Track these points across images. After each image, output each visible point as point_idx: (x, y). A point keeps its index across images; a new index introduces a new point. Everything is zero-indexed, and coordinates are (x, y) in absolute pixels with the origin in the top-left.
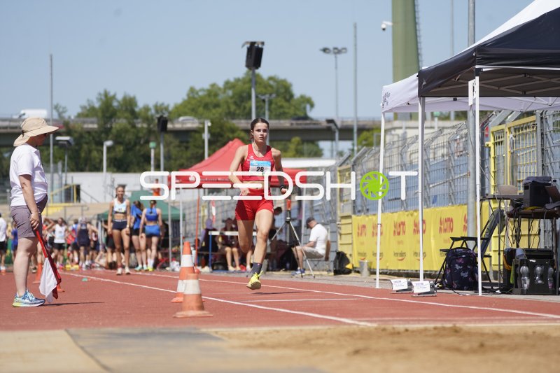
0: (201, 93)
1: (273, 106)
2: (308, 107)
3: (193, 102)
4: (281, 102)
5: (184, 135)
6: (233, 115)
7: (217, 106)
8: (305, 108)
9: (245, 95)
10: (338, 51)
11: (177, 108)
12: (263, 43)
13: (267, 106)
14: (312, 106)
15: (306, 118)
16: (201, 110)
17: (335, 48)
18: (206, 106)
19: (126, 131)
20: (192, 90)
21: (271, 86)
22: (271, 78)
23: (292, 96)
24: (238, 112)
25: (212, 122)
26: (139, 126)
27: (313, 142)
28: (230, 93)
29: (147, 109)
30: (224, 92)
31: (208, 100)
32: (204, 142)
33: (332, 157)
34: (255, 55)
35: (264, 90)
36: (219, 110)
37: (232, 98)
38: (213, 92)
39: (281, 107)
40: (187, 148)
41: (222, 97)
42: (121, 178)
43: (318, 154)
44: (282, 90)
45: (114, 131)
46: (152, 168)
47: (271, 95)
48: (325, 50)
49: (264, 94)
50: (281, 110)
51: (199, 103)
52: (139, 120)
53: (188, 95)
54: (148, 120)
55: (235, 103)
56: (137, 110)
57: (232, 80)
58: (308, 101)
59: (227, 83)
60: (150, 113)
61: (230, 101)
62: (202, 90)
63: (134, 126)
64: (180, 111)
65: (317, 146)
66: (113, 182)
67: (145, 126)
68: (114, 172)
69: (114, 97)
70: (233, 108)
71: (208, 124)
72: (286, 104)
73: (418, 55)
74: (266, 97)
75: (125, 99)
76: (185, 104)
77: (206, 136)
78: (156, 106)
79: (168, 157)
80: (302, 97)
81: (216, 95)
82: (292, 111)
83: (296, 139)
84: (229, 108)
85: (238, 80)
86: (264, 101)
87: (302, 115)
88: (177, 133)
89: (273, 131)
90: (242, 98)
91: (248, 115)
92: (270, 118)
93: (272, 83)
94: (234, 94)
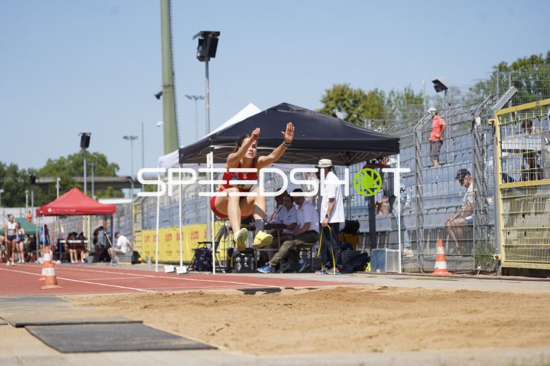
0: (55, 162)
1: (96, 169)
2: (116, 169)
3: (50, 167)
4: (101, 167)
5: (45, 186)
6: (72, 174)
7: (64, 169)
8: (114, 171)
9: (80, 163)
10: (133, 138)
11: (41, 170)
12: (90, 134)
13: (92, 169)
14: (118, 169)
15: (115, 175)
16: (54, 172)
17: (131, 137)
18: (58, 170)
19: (12, 184)
20: (50, 160)
21: (95, 158)
22: (95, 154)
23: (107, 163)
24: (76, 172)
25: (62, 178)
26: (19, 181)
27: (119, 189)
28: (71, 162)
29: (24, 171)
30: (68, 161)
31: (58, 166)
32: (56, 189)
33: (130, 198)
34: (86, 140)
35: (90, 160)
36: (65, 172)
37: (72, 165)
38: (61, 161)
39: (101, 170)
40: (47, 193)
41: (67, 164)
42: (9, 211)
43: (122, 196)
44: (101, 160)
45: (5, 184)
46: (27, 205)
47: (95, 162)
48: (125, 138)
49: (91, 162)
50: (101, 172)
51: (55, 168)
52: (19, 178)
53: (47, 163)
54: (24, 177)
55: (75, 168)
56: (18, 172)
57: (72, 154)
58: (117, 166)
59: (70, 156)
60: (25, 174)
61: (71, 167)
62: (55, 160)
63: (16, 181)
64: (43, 173)
65: (121, 191)
66: (4, 212)
67: (23, 181)
68: (5, 207)
69: (5, 165)
70: (73, 170)
71: (59, 179)
72: (103, 168)
73: (178, 140)
74: (92, 165)
75: (11, 165)
76: (46, 168)
77: (58, 186)
78: (29, 170)
79: (36, 199)
80: (113, 164)
81: (63, 163)
82: (107, 172)
83: (110, 188)
84: (70, 170)
85: (76, 155)
86: (91, 166)
87: (112, 174)
88: (41, 185)
89: (96, 183)
90: (78, 165)
91: (82, 175)
92: (94, 176)
93: (95, 156)
94: (74, 162)
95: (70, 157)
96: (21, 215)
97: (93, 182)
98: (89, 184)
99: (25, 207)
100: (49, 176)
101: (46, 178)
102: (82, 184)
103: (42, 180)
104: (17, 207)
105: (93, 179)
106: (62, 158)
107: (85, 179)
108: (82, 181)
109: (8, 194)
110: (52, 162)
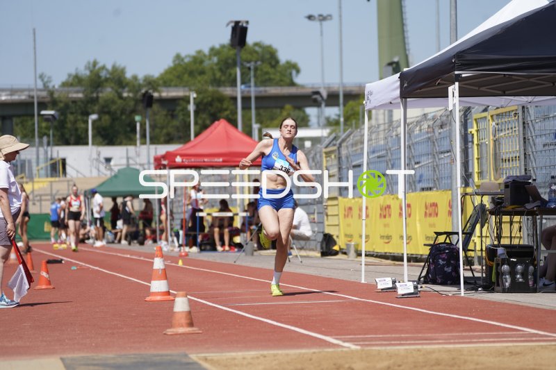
0: (186, 60)
1: (259, 72)
2: (294, 72)
3: (179, 69)
4: (267, 68)
5: (171, 104)
6: (218, 82)
7: (202, 73)
8: (291, 74)
9: (230, 61)
10: (323, 18)
11: (162, 77)
12: (247, 22)
13: (252, 73)
14: (298, 71)
15: (292, 84)
16: (186, 76)
17: (320, 15)
18: (191, 74)
19: (113, 102)
20: (178, 57)
21: (256, 52)
22: (256, 44)
23: (277, 62)
24: (223, 78)
25: (198, 92)
26: (125, 95)
27: (300, 108)
28: (215, 59)
29: (135, 78)
30: (210, 59)
31: (193, 67)
32: (189, 112)
33: (319, 126)
34: (239, 32)
35: (249, 57)
36: (206, 77)
37: (217, 64)
38: (198, 59)
39: (267, 73)
41: (207, 63)
42: (107, 151)
44: (268, 56)
45: (101, 101)
46: (138, 143)
47: (256, 62)
48: (310, 17)
49: (249, 62)
50: (267, 77)
51: (185, 71)
52: (126, 89)
53: (174, 61)
55: (221, 70)
56: (124, 80)
57: (217, 46)
58: (294, 67)
59: (212, 49)
60: (136, 83)
61: (215, 67)
62: (189, 56)
63: (121, 97)
64: (167, 80)
65: (304, 112)
66: (99, 155)
67: (131, 95)
68: (99, 145)
69: (103, 68)
70: (218, 74)
71: (193, 95)
72: (271, 70)
73: (403, 25)
74: (252, 65)
76: (170, 71)
77: (192, 108)
79: (153, 127)
80: (288, 63)
81: (202, 62)
82: (277, 77)
84: (214, 75)
85: (223, 46)
86: (249, 69)
87: (288, 81)
88: (164, 102)
92: (256, 85)
93: (257, 49)
94: (219, 61)
95: (213, 51)
96: (128, 159)
97: (253, 95)
98: (246, 99)
99: (135, 145)
100: (176, 86)
101: (170, 89)
102: (234, 99)
103: (166, 93)
104: (120, 144)
105: (253, 91)
106: (199, 52)
107: (240, 90)
108: (234, 94)
109: (106, 118)
110: (183, 60)
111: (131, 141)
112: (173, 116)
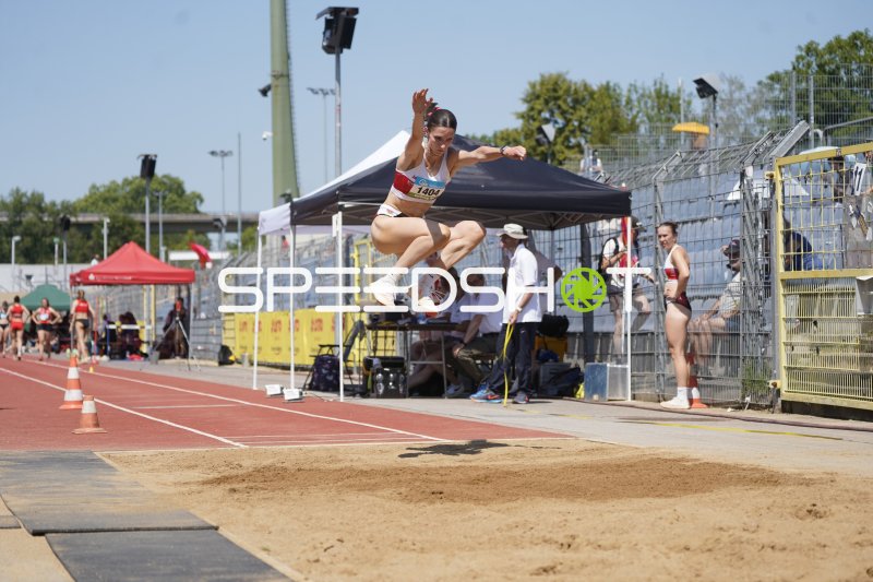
0: (102, 190)
1: (167, 200)
2: (198, 202)
3: (94, 197)
4: (175, 197)
5: (87, 228)
6: (129, 209)
7: (115, 200)
8: (195, 203)
9: (140, 191)
10: (224, 154)
11: (79, 201)
12: (156, 156)
13: (160, 201)
14: (202, 201)
15: (197, 212)
16: (101, 203)
17: (222, 152)
18: (106, 200)
19: (35, 225)
20: (94, 187)
21: (164, 183)
22: (165, 176)
23: (183, 192)
24: (135, 206)
25: (113, 218)
26: (46, 219)
27: (203, 233)
28: (128, 189)
29: (53, 204)
30: (123, 188)
31: (107, 195)
32: (103, 237)
34: (149, 165)
35: (158, 187)
36: (118, 204)
37: (129, 193)
38: (113, 188)
39: (174, 201)
41: (121, 193)
42: (28, 269)
44: (176, 186)
45: (24, 223)
46: (56, 262)
47: (164, 192)
48: (213, 153)
49: (157, 191)
50: (174, 205)
51: (103, 198)
52: (46, 214)
53: (90, 191)
54: (54, 214)
55: (133, 198)
56: (43, 205)
57: (130, 178)
58: (199, 197)
60: (56, 208)
61: (127, 196)
62: (103, 186)
63: (41, 219)
65: (207, 236)
66: (21, 272)
67: (51, 220)
68: (21, 263)
69: (24, 195)
70: (130, 201)
71: (107, 221)
72: (178, 199)
74: (160, 194)
75: (33, 195)
76: (87, 199)
77: (105, 231)
78: (63, 203)
79: (70, 248)
80: (193, 193)
81: (115, 191)
82: (184, 206)
83: (190, 232)
84: (126, 202)
85: (137, 178)
86: (158, 197)
87: (193, 209)
88: (80, 226)
89: (166, 224)
90: (138, 193)
91: (143, 211)
92: (163, 212)
93: (165, 180)
94: (131, 190)
95: (127, 182)
96: (47, 276)
97: (161, 221)
98: (154, 225)
99: (53, 263)
100: (92, 212)
101: (89, 214)
102: (143, 224)
103: (81, 219)
104: (40, 263)
105: (161, 217)
106: (113, 182)
107: (147, 218)
108: (143, 220)
109: (28, 240)
110: (98, 189)
111: (50, 260)
112: (89, 237)
